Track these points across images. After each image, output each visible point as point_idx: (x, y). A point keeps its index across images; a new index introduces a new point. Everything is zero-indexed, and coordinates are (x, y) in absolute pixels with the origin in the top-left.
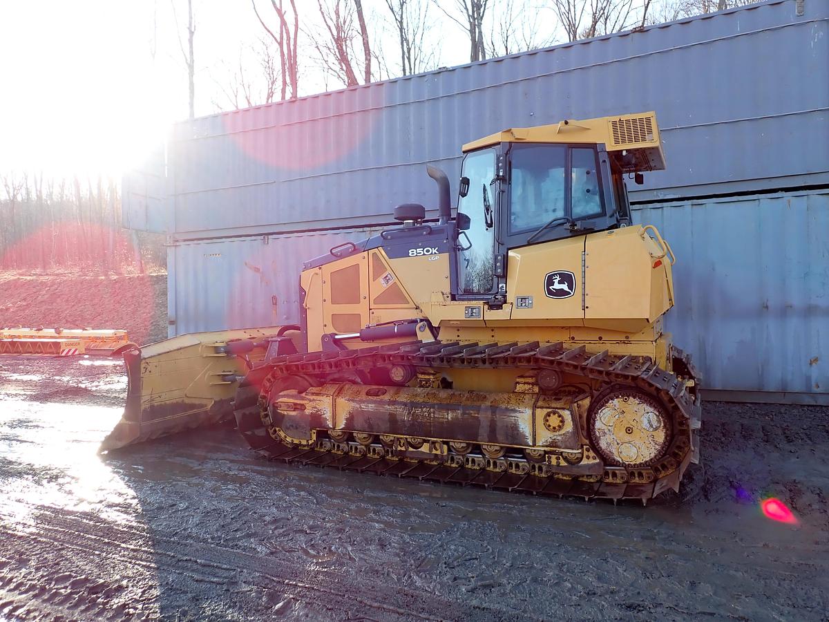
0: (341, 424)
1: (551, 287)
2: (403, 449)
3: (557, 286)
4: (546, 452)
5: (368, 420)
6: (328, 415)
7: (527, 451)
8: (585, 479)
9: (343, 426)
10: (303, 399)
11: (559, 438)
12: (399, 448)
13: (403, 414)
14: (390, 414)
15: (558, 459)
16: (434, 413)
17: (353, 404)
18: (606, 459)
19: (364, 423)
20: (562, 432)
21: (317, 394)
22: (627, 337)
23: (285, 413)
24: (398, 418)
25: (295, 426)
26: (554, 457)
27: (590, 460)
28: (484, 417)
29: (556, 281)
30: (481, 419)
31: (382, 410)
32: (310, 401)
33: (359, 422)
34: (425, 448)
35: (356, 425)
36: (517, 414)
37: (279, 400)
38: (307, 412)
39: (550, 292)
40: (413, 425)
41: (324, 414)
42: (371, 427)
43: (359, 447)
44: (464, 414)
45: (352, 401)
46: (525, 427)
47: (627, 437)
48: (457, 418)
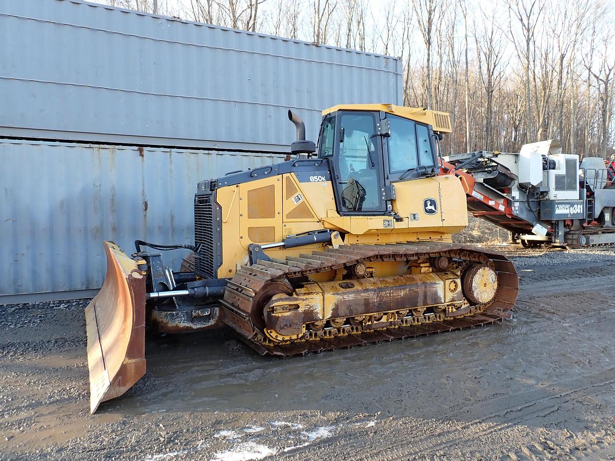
0: (328, 315)
1: (426, 208)
2: (370, 323)
3: (429, 207)
4: (448, 305)
5: (349, 307)
6: (319, 309)
7: (439, 307)
8: (459, 317)
9: (330, 316)
10: (296, 299)
11: (456, 295)
12: (368, 323)
13: (373, 297)
14: (365, 299)
15: (452, 308)
16: (393, 293)
17: (338, 297)
18: (472, 302)
19: (346, 310)
20: (457, 292)
21: (309, 294)
22: (441, 237)
23: (280, 315)
24: (371, 301)
25: (289, 325)
26: (450, 307)
27: (465, 305)
28: (421, 290)
29: (429, 204)
30: (419, 292)
31: (359, 297)
32: (304, 300)
33: (343, 310)
34: (384, 319)
35: (340, 313)
36: (437, 285)
37: (274, 305)
38: (301, 310)
39: (426, 211)
40: (380, 304)
41: (316, 309)
42: (351, 312)
43: (332, 330)
44: (410, 290)
45: (338, 294)
46: (441, 294)
47: (484, 289)
48: (406, 294)
